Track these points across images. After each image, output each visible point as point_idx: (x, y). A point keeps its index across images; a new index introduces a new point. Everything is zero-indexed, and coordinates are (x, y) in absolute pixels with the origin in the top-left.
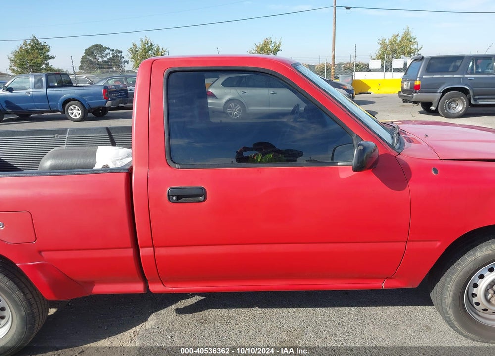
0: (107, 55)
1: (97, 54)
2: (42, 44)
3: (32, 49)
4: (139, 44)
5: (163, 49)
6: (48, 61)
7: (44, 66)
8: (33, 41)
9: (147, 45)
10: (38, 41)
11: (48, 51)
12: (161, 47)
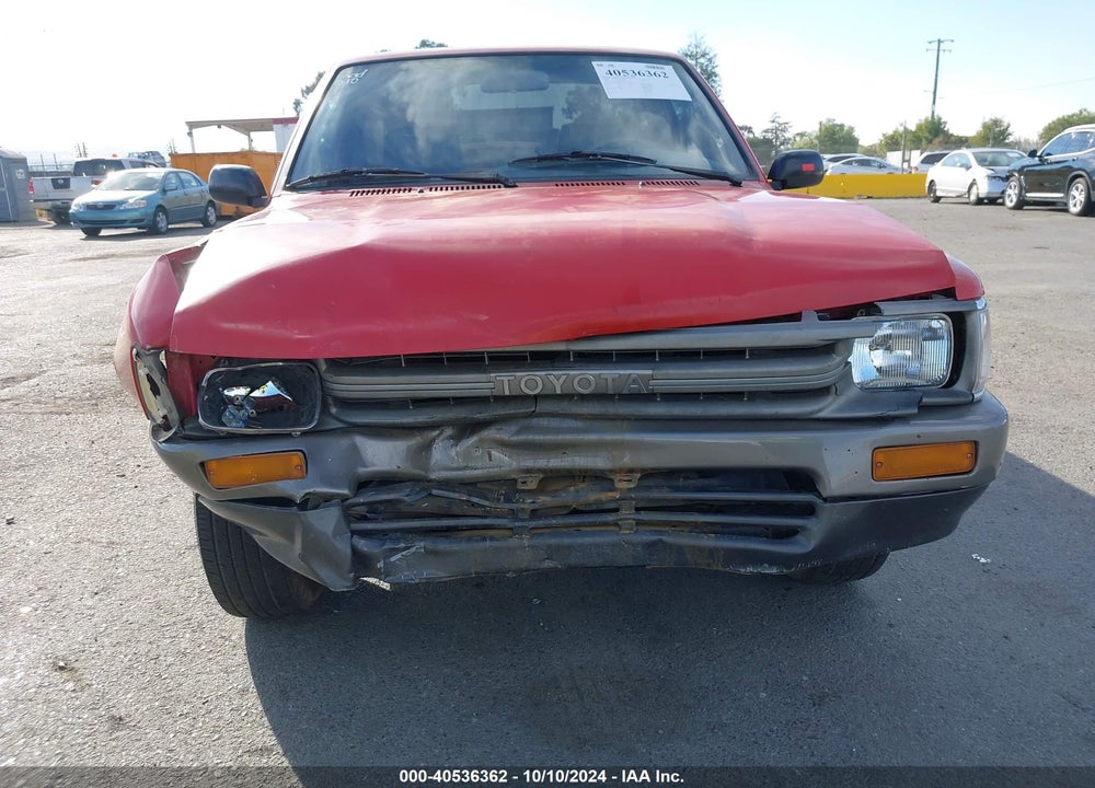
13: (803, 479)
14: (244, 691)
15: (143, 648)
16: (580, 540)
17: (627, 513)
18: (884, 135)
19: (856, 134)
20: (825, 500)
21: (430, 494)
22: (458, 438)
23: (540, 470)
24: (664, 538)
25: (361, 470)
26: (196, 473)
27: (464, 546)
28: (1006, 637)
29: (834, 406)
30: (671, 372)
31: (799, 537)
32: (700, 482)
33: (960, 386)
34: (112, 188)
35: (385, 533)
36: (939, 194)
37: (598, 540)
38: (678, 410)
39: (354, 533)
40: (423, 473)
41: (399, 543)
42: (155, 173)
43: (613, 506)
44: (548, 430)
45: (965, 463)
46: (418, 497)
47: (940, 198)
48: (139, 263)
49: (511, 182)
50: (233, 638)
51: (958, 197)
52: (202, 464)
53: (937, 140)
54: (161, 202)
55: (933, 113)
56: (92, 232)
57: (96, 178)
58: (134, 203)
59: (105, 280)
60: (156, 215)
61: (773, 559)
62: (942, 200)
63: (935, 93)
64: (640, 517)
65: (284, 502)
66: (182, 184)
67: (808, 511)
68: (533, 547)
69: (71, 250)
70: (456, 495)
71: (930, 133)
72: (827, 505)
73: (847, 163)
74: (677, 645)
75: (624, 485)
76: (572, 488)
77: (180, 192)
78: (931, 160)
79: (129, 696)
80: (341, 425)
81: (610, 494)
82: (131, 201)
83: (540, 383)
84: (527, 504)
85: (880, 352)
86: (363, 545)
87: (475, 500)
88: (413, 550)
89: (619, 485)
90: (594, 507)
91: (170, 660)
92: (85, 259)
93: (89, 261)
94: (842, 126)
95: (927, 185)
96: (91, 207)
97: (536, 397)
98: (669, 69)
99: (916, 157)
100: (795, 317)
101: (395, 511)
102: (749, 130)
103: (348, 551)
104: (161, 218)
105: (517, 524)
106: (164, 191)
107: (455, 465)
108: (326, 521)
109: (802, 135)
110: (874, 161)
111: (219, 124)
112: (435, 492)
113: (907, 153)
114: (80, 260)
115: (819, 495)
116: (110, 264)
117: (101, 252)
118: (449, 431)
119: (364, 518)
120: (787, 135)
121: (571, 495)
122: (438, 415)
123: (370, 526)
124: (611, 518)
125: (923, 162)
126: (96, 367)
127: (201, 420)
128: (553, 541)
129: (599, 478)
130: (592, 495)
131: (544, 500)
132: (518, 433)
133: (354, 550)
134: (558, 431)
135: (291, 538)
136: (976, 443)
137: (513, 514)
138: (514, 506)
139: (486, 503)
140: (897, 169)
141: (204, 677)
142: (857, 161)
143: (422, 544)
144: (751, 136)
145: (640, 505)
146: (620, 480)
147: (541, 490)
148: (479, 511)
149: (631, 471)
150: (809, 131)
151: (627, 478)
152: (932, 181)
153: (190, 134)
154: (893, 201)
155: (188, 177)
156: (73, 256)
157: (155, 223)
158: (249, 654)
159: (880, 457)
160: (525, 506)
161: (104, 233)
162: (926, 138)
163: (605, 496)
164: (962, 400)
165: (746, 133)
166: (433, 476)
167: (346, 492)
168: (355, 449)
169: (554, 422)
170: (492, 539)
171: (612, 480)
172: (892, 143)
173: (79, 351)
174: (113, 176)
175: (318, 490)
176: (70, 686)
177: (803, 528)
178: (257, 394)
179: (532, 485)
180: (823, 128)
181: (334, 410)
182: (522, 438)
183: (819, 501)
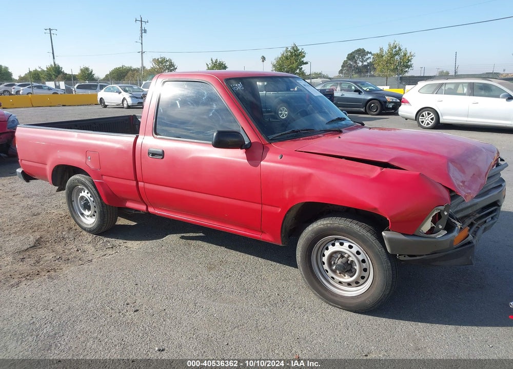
0: (368, 59)
1: (358, 58)
2: (300, 51)
3: (291, 56)
4: (386, 49)
5: (410, 53)
6: (302, 66)
7: (298, 71)
8: (293, 48)
9: (394, 50)
10: (297, 48)
11: (304, 56)
12: (408, 52)
47: (107, 105)
51: (117, 105)
53: (60, 76)
55: (54, 63)
63: (53, 53)
71: (55, 72)
95: (99, 100)
142: (35, 86)
152: (101, 98)
162: (54, 75)
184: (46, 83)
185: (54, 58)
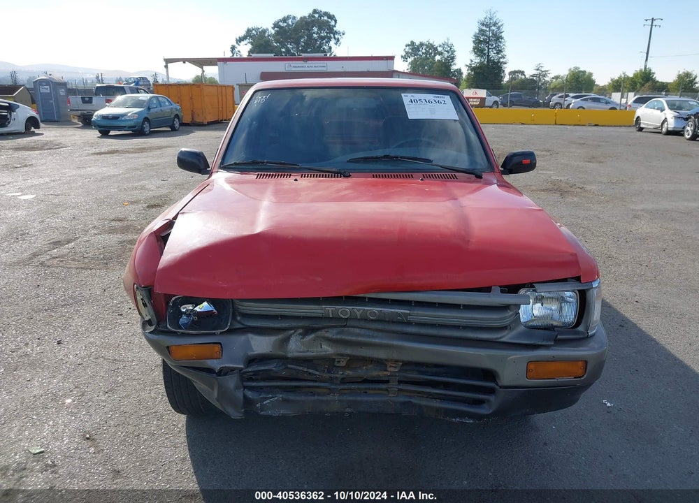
13: (490, 375)
14: (184, 459)
15: (131, 429)
16: (366, 399)
17: (393, 385)
18: (612, 80)
19: (593, 78)
20: (500, 387)
21: (287, 368)
22: (304, 334)
23: (348, 355)
24: (413, 400)
25: (250, 353)
26: (165, 350)
27: (303, 398)
28: (610, 456)
29: (510, 336)
30: (419, 312)
31: (485, 405)
32: (434, 370)
33: (581, 328)
34: (117, 105)
35: (261, 388)
36: (642, 126)
37: (376, 399)
38: (423, 331)
39: (245, 387)
40: (284, 354)
41: (268, 394)
42: (144, 96)
43: (386, 379)
44: (352, 334)
45: (580, 372)
46: (281, 368)
47: (643, 128)
48: (132, 158)
49: (347, 174)
50: (180, 426)
51: (655, 129)
52: (168, 347)
53: (647, 84)
54: (146, 115)
55: (646, 66)
56: (105, 133)
57: (108, 98)
58: (131, 116)
59: (113, 171)
60: (143, 123)
61: (471, 415)
62: (644, 130)
63: (647, 53)
64: (400, 387)
65: (210, 371)
66: (160, 103)
67: (491, 391)
68: (340, 401)
69: (92, 145)
70: (301, 368)
71: (643, 79)
72: (501, 389)
73: (585, 100)
74: (422, 448)
75: (392, 369)
76: (364, 368)
77: (158, 109)
78: (641, 101)
79: (124, 458)
80: (241, 326)
81: (385, 373)
82: (129, 115)
83: (349, 313)
84: (339, 374)
85: (539, 305)
86: (249, 394)
87: (311, 371)
88: (276, 398)
89: (389, 369)
90: (376, 379)
91: (146, 437)
92: (100, 154)
93: (103, 155)
94: (584, 72)
95: (635, 119)
96: (105, 117)
97: (347, 319)
98: (447, 98)
99: (632, 97)
100: (488, 290)
101: (268, 376)
102: (522, 73)
103: (242, 398)
104: (146, 126)
105: (333, 387)
106: (149, 109)
107: (301, 350)
108: (231, 382)
109: (557, 78)
110: (602, 99)
111: (184, 60)
112: (290, 366)
113: (626, 94)
114: (97, 154)
115: (498, 385)
116: (116, 158)
117: (110, 148)
118: (300, 331)
119: (250, 379)
120: (547, 79)
121: (362, 372)
122: (294, 324)
123: (254, 384)
124: (384, 386)
125: (635, 102)
126: (107, 236)
127: (168, 326)
128: (351, 398)
129: (380, 363)
130: (375, 373)
131: (349, 373)
132: (338, 333)
133: (245, 396)
134: (358, 335)
135: (213, 389)
136: (586, 362)
137: (331, 380)
138: (332, 375)
139: (317, 373)
140: (618, 105)
141: (163, 449)
142: (591, 99)
143: (281, 396)
144: (523, 77)
145: (402, 379)
146: (390, 366)
147: (347, 367)
148: (313, 378)
149: (397, 361)
150: (562, 75)
151: (394, 365)
152: (638, 117)
153: (166, 67)
154: (612, 129)
155: (163, 100)
156: (93, 150)
157: (142, 128)
158: (187, 437)
159: (532, 366)
160: (338, 376)
161: (112, 133)
162: (640, 83)
163: (382, 373)
164: (582, 336)
165: (520, 75)
166: (290, 355)
167: (242, 366)
168: (248, 342)
169: (357, 331)
170: (319, 394)
171: (386, 366)
172: (617, 86)
173: (97, 224)
174: (120, 98)
175: (227, 365)
176: (92, 450)
177: (488, 401)
178: (198, 309)
179: (343, 364)
180: (572, 73)
181: (239, 318)
182: (339, 337)
183: (497, 387)
184: (614, 94)
185: (647, 60)
